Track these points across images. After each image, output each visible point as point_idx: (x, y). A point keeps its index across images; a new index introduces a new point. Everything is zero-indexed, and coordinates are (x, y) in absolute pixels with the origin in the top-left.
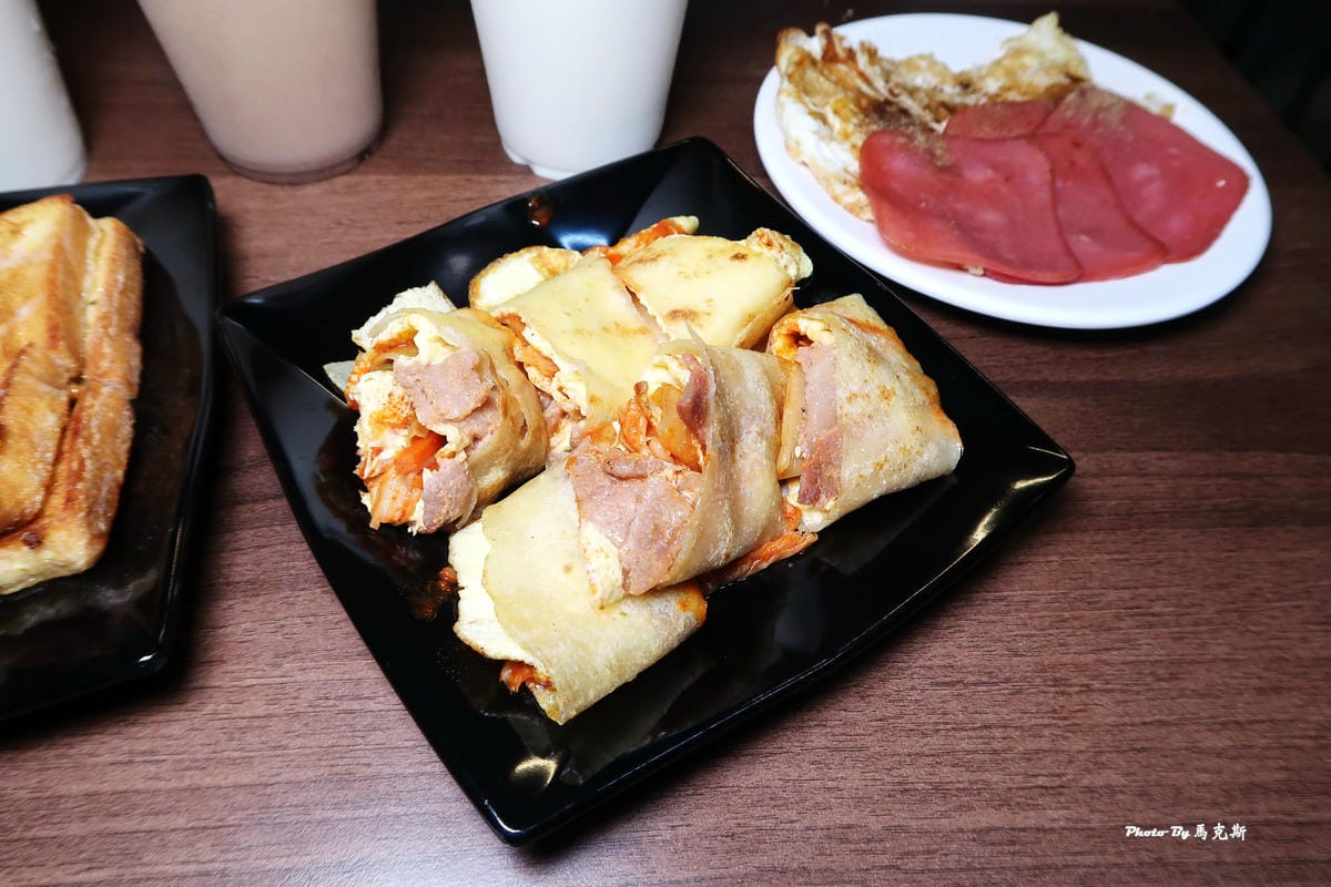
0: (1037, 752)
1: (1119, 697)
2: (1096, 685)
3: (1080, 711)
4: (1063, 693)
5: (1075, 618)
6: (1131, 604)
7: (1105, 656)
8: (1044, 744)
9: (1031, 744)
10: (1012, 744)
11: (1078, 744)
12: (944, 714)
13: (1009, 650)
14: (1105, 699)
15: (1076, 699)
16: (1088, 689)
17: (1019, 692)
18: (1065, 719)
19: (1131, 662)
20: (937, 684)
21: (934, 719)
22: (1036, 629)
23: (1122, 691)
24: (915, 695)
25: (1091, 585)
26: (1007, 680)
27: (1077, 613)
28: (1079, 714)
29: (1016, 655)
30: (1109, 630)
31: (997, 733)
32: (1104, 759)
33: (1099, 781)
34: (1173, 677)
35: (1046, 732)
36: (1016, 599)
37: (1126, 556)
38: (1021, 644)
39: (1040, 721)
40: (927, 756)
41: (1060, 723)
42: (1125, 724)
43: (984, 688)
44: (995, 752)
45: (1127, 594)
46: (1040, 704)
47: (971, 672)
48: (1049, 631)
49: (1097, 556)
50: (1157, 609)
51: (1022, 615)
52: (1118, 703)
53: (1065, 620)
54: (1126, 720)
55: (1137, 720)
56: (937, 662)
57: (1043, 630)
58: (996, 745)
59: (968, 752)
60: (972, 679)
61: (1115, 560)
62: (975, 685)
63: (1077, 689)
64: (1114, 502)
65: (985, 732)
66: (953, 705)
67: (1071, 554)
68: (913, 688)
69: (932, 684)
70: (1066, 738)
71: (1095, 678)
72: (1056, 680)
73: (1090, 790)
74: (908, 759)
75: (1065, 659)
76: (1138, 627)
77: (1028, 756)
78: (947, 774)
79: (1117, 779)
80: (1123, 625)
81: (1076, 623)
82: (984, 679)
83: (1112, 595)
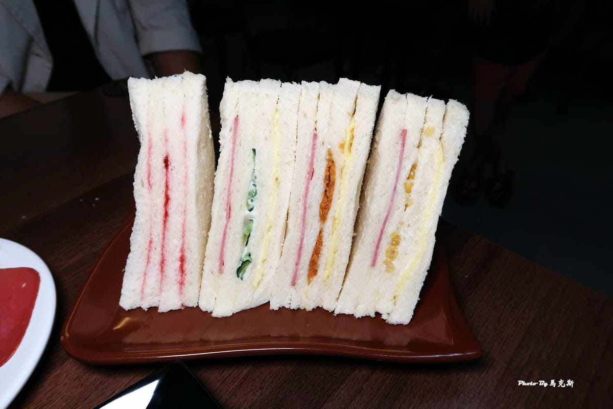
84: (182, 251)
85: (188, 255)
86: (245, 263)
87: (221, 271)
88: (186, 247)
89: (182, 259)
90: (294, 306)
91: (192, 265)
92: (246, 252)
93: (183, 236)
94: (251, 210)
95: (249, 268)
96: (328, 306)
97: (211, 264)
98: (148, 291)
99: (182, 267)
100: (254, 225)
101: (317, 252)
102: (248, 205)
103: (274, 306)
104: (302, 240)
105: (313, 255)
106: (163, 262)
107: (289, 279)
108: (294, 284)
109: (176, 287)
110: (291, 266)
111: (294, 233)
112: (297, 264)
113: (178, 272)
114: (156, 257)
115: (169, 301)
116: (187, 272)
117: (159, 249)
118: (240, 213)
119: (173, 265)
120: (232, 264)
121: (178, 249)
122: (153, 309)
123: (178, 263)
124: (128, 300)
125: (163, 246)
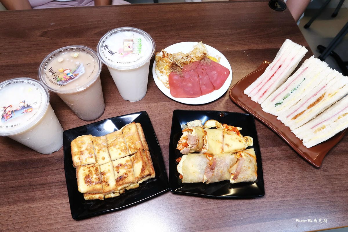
2: (293, 181)
4: (289, 183)
5: (290, 172)
7: (294, 177)
8: (286, 190)
9: (285, 190)
11: (291, 189)
14: (294, 183)
15: (290, 183)
18: (289, 186)
19: (298, 178)
20: (273, 182)
21: (273, 187)
23: (296, 182)
24: (270, 184)
25: (292, 167)
26: (282, 181)
27: (291, 171)
30: (295, 173)
31: (281, 189)
32: (294, 191)
33: (293, 194)
34: (303, 180)
35: (287, 188)
38: (283, 176)
40: (272, 192)
44: (280, 191)
45: (297, 168)
46: (286, 184)
49: (293, 163)
50: (301, 170)
51: (283, 172)
53: (289, 172)
55: (298, 186)
56: (273, 179)
57: (286, 174)
59: (277, 191)
60: (277, 181)
61: (296, 163)
65: (279, 189)
66: (275, 185)
67: (290, 162)
70: (289, 189)
73: (292, 195)
74: (270, 193)
75: (289, 178)
76: (298, 173)
77: (285, 191)
78: (275, 194)
79: (296, 194)
83: (295, 168)
84: (267, 90)
85: (267, 91)
86: (279, 103)
87: (272, 101)
88: (268, 90)
89: (265, 92)
90: (283, 122)
91: (266, 95)
92: (282, 101)
93: (270, 87)
94: (291, 92)
95: (279, 105)
96: (291, 129)
97: (271, 98)
98: (252, 93)
99: (264, 93)
100: (289, 97)
101: (300, 114)
102: (292, 91)
103: (278, 118)
104: (298, 109)
105: (298, 114)
106: (260, 89)
107: (287, 115)
108: (287, 117)
109: (259, 97)
110: (290, 113)
111: (298, 106)
112: (292, 113)
113: (262, 94)
114: (260, 87)
115: (255, 99)
116: (264, 95)
117: (262, 86)
118: (288, 91)
119: (262, 91)
120: (276, 101)
121: (266, 89)
122: (250, 98)
123: (264, 92)
124: (247, 91)
125: (263, 86)
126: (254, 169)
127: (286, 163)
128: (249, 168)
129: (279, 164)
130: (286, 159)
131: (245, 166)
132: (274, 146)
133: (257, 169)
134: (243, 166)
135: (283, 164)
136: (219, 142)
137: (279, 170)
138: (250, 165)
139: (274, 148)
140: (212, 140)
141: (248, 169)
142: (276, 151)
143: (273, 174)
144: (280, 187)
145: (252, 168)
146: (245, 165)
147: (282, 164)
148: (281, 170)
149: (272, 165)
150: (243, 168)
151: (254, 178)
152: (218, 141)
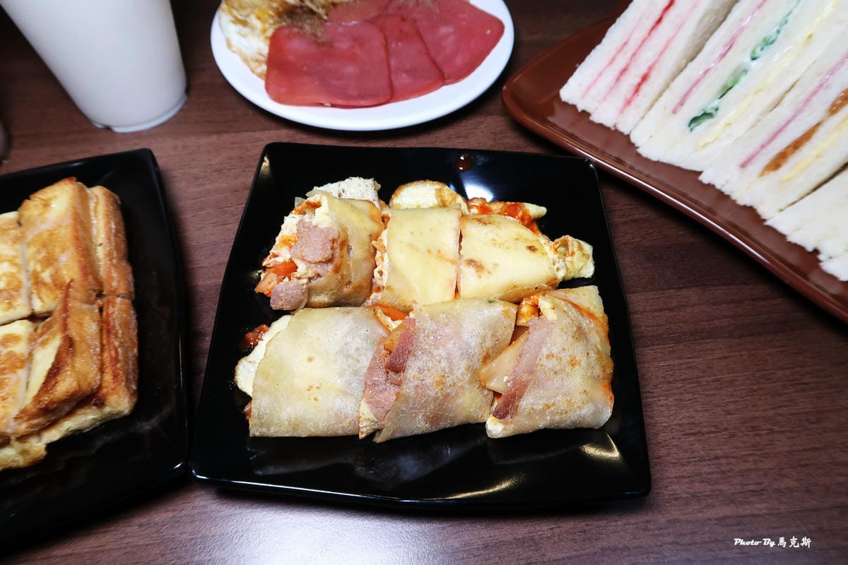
0: (746, 470)
1: (789, 434)
2: (776, 428)
3: (768, 445)
4: (758, 435)
5: (760, 389)
6: (792, 378)
7: (779, 411)
8: (750, 466)
9: (743, 466)
10: (733, 468)
11: (769, 464)
12: (693, 452)
13: (725, 411)
14: (782, 437)
15: (766, 438)
16: (771, 431)
17: (733, 436)
18: (760, 450)
19: (794, 414)
20: (687, 434)
21: (687, 455)
22: (738, 397)
23: (791, 431)
24: (675, 442)
25: (767, 368)
26: (726, 429)
27: (761, 386)
28: (768, 447)
29: (730, 414)
30: (780, 395)
31: (723, 461)
32: (784, 472)
33: (783, 486)
34: (819, 421)
35: (750, 459)
36: (726, 379)
37: (785, 349)
38: (732, 407)
39: (746, 453)
40: (686, 477)
41: (758, 453)
42: (793, 451)
43: (713, 435)
44: (723, 472)
45: (788, 372)
46: (744, 442)
47: (704, 426)
48: (746, 398)
49: (769, 350)
50: (806, 380)
51: (730, 389)
52: (789, 438)
53: (755, 391)
54: (795, 448)
55: (801, 448)
56: (685, 421)
57: (743, 397)
58: (723, 469)
59: (708, 473)
60: (705, 430)
61: (779, 351)
62: (707, 433)
63: (766, 432)
64: (775, 316)
65: (717, 461)
66: (697, 446)
67: (754, 349)
68: (673, 438)
69: (683, 435)
70: (761, 462)
71: (775, 425)
72: (753, 427)
73: (778, 491)
74: (675, 480)
75: (757, 414)
76: (796, 392)
77: (742, 473)
78: (698, 487)
79: (792, 483)
80: (787, 391)
81: (761, 392)
82: (713, 430)
83: (780, 373)
84: (651, 68)
85: (653, 75)
86: (706, 115)
87: (675, 112)
88: (657, 66)
89: (645, 78)
90: (726, 190)
91: (650, 89)
92: (716, 103)
93: (661, 53)
94: (754, 59)
95: (706, 123)
96: (763, 211)
97: (670, 98)
98: (593, 92)
99: (639, 85)
100: (743, 80)
101: (796, 145)
102: (754, 52)
103: (705, 178)
104: (788, 122)
105: (788, 147)
106: (624, 71)
107: (742, 158)
108: (744, 165)
109: (620, 103)
110: (755, 145)
111: (785, 110)
112: (763, 147)
113: (632, 89)
114: (621, 62)
115: (604, 115)
116: (642, 93)
117: (629, 54)
118: (740, 56)
119: (632, 79)
120: (692, 109)
121: (647, 65)
122: (586, 114)
123: (638, 80)
124: (569, 92)
125: (634, 55)
126: (598, 371)
127: (737, 354)
128: (573, 363)
129: (710, 357)
130: (740, 337)
131: (553, 356)
132: (687, 287)
133: (610, 370)
134: (545, 351)
135: (726, 354)
136: (440, 255)
137: (710, 379)
138: (578, 351)
139: (685, 292)
140: (411, 246)
141: (568, 369)
142: (694, 305)
143: (687, 396)
144: (719, 452)
145: (589, 364)
146: (555, 351)
147: (720, 355)
148: (717, 380)
149: (681, 362)
150: (544, 362)
151: (597, 412)
152: (439, 251)
